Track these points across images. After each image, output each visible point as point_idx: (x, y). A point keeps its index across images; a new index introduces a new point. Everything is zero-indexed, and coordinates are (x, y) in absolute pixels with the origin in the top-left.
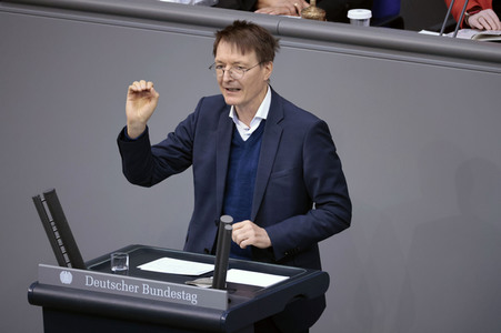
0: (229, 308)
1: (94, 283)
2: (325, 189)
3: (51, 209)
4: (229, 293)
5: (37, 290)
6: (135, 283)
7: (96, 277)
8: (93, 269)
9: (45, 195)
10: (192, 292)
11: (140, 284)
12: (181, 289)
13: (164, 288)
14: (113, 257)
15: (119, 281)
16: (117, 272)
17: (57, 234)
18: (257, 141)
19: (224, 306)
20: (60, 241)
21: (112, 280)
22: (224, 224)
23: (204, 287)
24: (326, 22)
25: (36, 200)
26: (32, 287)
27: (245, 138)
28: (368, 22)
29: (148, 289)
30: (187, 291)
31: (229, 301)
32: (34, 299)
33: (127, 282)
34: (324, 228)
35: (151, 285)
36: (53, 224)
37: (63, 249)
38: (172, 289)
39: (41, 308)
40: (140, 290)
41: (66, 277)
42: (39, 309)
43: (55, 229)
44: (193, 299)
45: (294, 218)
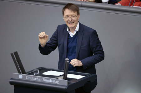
0: (68, 85)
1: (29, 78)
2: (97, 50)
3: (16, 57)
4: (68, 81)
5: (12, 80)
6: (41, 78)
7: (29, 76)
8: (28, 74)
9: (14, 53)
10: (57, 80)
11: (42, 78)
12: (54, 80)
13: (49, 79)
14: (34, 71)
15: (36, 77)
16: (35, 75)
17: (18, 64)
18: (75, 37)
19: (66, 84)
20: (19, 66)
21: (34, 77)
22: (66, 61)
23: (61, 79)
24: (95, 3)
25: (12, 54)
26: (10, 79)
27: (72, 37)
28: (108, 3)
29: (44, 80)
30: (56, 80)
31: (68, 83)
32: (11, 83)
33: (38, 78)
34: (97, 60)
35: (45, 79)
36: (17, 61)
37: (19, 68)
38: (51, 80)
39: (13, 85)
40: (42, 80)
41: (21, 76)
42: (13, 86)
43: (17, 63)
44: (57, 83)
45: (89, 57)
